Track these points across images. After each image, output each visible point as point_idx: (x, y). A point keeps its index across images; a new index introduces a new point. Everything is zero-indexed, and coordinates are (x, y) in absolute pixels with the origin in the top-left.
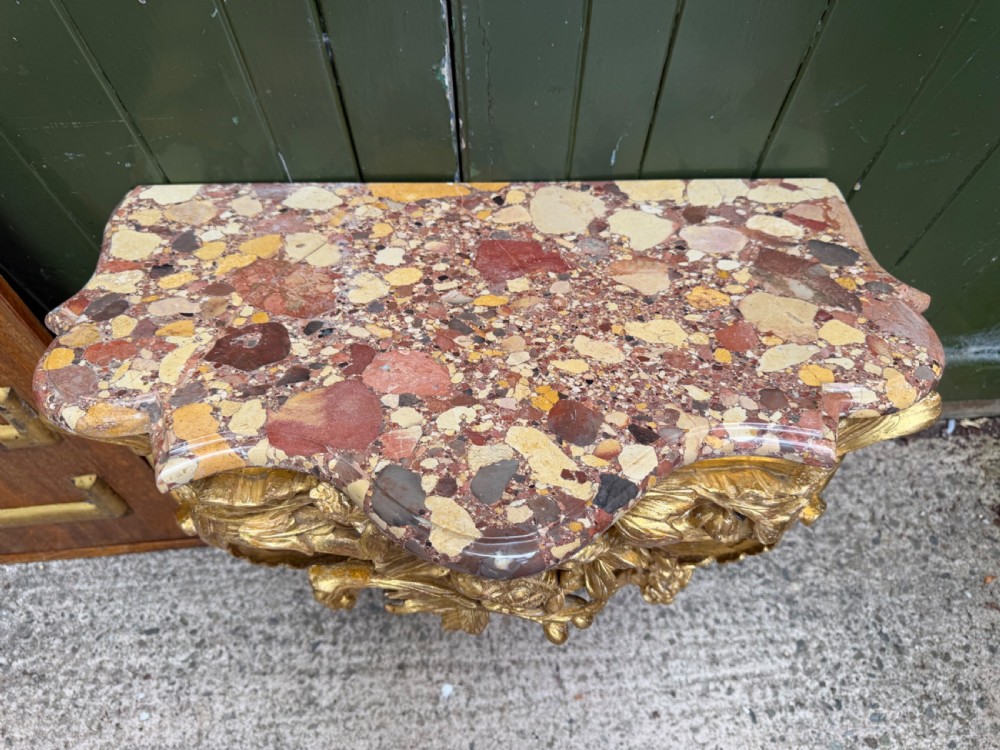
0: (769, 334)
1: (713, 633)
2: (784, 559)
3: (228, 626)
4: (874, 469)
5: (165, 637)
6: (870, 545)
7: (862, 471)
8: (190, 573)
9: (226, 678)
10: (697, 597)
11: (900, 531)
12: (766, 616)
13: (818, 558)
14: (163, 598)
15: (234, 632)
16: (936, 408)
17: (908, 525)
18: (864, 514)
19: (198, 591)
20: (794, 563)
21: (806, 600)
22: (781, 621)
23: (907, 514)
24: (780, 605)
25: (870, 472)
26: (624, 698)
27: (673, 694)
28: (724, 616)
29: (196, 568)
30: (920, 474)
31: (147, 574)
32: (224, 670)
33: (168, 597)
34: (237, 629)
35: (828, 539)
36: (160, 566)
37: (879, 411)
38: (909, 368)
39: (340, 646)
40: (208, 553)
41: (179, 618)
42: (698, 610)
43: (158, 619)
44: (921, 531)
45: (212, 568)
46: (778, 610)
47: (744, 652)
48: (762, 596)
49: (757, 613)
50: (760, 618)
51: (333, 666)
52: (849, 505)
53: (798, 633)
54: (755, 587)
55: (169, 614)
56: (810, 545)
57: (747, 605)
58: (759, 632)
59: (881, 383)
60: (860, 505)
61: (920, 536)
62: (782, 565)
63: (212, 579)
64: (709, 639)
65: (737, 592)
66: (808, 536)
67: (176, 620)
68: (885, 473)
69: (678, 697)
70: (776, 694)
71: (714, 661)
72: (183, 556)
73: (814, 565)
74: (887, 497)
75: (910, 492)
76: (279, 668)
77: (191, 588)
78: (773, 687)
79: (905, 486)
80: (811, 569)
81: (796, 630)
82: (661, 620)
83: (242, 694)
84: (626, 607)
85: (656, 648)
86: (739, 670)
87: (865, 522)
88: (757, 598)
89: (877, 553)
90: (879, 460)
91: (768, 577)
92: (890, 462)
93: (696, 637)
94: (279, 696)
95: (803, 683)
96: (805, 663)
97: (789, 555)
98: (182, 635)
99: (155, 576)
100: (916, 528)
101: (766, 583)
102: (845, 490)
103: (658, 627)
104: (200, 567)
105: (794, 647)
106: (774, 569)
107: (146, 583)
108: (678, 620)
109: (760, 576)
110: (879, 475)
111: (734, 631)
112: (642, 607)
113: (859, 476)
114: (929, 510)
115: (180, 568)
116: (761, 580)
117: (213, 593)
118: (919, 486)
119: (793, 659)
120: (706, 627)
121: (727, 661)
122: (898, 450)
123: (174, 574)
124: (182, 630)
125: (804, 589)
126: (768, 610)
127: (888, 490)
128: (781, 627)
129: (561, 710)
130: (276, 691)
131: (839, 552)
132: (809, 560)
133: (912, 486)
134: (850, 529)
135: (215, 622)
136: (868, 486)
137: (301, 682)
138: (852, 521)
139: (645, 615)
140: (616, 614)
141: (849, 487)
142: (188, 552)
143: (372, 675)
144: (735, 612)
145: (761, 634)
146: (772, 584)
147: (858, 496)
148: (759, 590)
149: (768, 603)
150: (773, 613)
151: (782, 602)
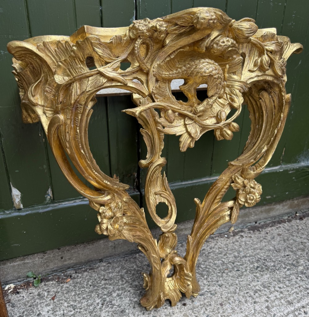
1: (281, 292)
2: (289, 260)
4: (298, 229)
7: (295, 230)
10: (266, 282)
13: (301, 257)
22: (305, 281)
24: (300, 275)
28: (281, 285)
42: (270, 286)
46: (301, 277)
47: (299, 295)
48: (291, 274)
49: (294, 280)
52: (298, 240)
54: (286, 272)
57: (287, 279)
60: (302, 239)
62: (290, 262)
64: (282, 295)
65: (280, 276)
66: (292, 252)
71: (290, 303)
82: (257, 294)
84: (238, 294)
85: (262, 306)
86: (303, 303)
88: (289, 275)
91: (288, 267)
93: (276, 296)
97: (290, 259)
101: (288, 270)
103: (257, 297)
106: (288, 265)
108: (263, 292)
109: (285, 268)
110: (301, 229)
111: (289, 289)
112: (245, 292)
116: (286, 269)
120: (277, 291)
121: (295, 301)
122: (301, 222)
125: (304, 268)
136: (300, 233)
138: (304, 244)
139: (248, 294)
140: (235, 298)
141: (294, 235)
144: (285, 283)
145: (301, 287)
146: (291, 270)
147: (299, 236)
148: (288, 273)
149: (295, 276)
150: (299, 279)
151: (300, 274)
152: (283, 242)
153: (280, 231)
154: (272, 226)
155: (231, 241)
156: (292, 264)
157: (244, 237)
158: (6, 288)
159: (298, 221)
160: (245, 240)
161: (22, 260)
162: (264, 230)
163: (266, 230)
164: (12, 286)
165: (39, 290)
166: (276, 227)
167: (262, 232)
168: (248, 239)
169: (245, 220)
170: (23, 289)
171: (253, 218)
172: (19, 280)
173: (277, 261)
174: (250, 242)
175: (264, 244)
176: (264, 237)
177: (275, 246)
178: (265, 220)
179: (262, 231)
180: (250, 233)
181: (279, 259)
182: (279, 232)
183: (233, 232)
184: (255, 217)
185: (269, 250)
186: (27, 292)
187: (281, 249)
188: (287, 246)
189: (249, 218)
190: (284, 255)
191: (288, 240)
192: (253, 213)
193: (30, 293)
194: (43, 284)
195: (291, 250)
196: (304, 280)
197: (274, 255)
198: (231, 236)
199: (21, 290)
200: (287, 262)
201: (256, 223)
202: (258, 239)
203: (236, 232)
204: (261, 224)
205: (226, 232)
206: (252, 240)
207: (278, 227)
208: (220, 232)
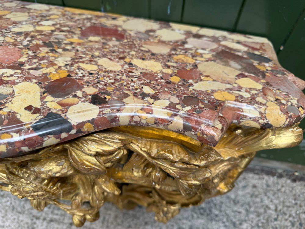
0: (207, 76)
2: (235, 218)
6: (273, 220)
7: (275, 189)
9: (6, 211)
11: (287, 217)
13: (250, 221)
16: (298, 136)
17: (290, 216)
18: (272, 207)
20: (239, 220)
23: (291, 211)
25: (279, 190)
30: (299, 196)
32: (7, 208)
35: (255, 214)
37: (259, 123)
38: (284, 104)
39: (51, 210)
44: (296, 220)
51: (46, 216)
52: (267, 202)
56: (247, 214)
59: (264, 107)
60: (271, 203)
61: (295, 222)
62: (234, 220)
66: (247, 211)
68: (285, 192)
73: (247, 223)
74: (284, 202)
75: (294, 202)
76: (26, 212)
79: (292, 199)
80: (246, 225)
83: (10, 219)
87: (272, 210)
89: (275, 225)
90: (283, 186)
92: (287, 188)
94: (22, 223)
97: (237, 217)
100: (294, 218)
101: (225, 226)
102: (266, 195)
110: (282, 192)
113: (273, 191)
114: (301, 211)
116: (223, 224)
118: (298, 200)
122: (291, 184)
127: (284, 199)
130: (22, 221)
131: (259, 220)
133: (295, 199)
134: (265, 212)
136: (276, 195)
137: (32, 220)
138: (267, 209)
141: (268, 194)
143: (59, 224)
146: (228, 227)
147: (271, 199)
152: (249, 196)
154: (257, 173)
159: (289, 181)
177: (238, 196)
182: (257, 183)
187: (240, 202)
188: (249, 203)
190: (236, 210)
191: (256, 196)
195: (248, 208)
207: (261, 177)
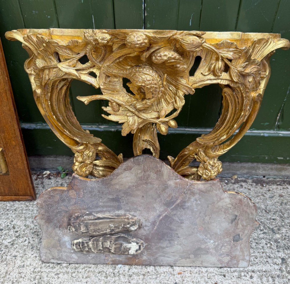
3: (31, 231)
5: (4, 232)
8: (22, 210)
12: (266, 246)
13: (287, 225)
14: (8, 218)
15: (33, 233)
19: (23, 216)
20: (276, 227)
21: (283, 241)
24: (271, 242)
26: (201, 275)
27: (224, 276)
29: (25, 208)
31: (5, 209)
33: (10, 218)
34: (35, 232)
36: (11, 207)
40: (31, 203)
41: (12, 226)
43: (4, 225)
45: (31, 209)
46: (271, 244)
47: (257, 260)
48: (263, 238)
49: (262, 245)
50: (263, 247)
53: (281, 254)
54: (259, 234)
55: (9, 224)
56: (282, 220)
57: (256, 241)
58: (263, 253)
63: (30, 212)
67: (11, 226)
69: (227, 277)
70: (274, 281)
72: (22, 204)
73: (286, 228)
77: (21, 215)
78: (272, 277)
80: (284, 229)
81: (280, 254)
86: (255, 268)
88: (261, 239)
91: (265, 231)
95: (286, 277)
96: (286, 268)
97: (274, 223)
98: (12, 232)
99: (8, 210)
101: (264, 233)
104: (27, 208)
105: (281, 261)
106: (268, 228)
107: (3, 212)
109: (261, 230)
115: (18, 208)
116: (262, 232)
117: (29, 218)
119: (280, 265)
123: (15, 210)
124: (12, 230)
125: (282, 237)
126: (266, 244)
128: (273, 252)
129: (171, 278)
132: (283, 226)
135: (26, 229)
142: (24, 202)
144: (251, 244)
145: (264, 254)
146: (267, 234)
148: (262, 236)
149: (266, 241)
150: (269, 245)
151: (273, 242)
152: (279, 204)
153: (284, 192)
154: (280, 185)
155: (228, 188)
156: (272, 229)
157: (243, 187)
158: (44, 173)
160: (242, 191)
161: (55, 157)
162: (268, 186)
163: (271, 187)
164: (48, 172)
165: (63, 181)
166: (283, 187)
167: (264, 188)
168: (246, 191)
169: (252, 172)
170: (54, 177)
171: (261, 172)
172: (53, 169)
173: (259, 221)
174: (246, 194)
175: (257, 200)
176: (263, 193)
177: (268, 206)
178: (275, 177)
179: (265, 186)
180: (251, 185)
181: (262, 220)
182: (282, 193)
183: (236, 179)
184: (264, 172)
185: (259, 208)
186: (55, 180)
187: (272, 210)
188: (281, 210)
189: (256, 171)
190: (270, 218)
191: (286, 204)
192: (261, 168)
193: (57, 182)
194: (67, 177)
195: (282, 215)
196: (272, 248)
197: (260, 214)
198: (232, 183)
199: (52, 177)
200: (269, 226)
201: (264, 177)
202: (256, 193)
203: (239, 180)
204: (268, 179)
205: (229, 177)
206: (249, 193)
207: (285, 187)
208: (223, 176)
